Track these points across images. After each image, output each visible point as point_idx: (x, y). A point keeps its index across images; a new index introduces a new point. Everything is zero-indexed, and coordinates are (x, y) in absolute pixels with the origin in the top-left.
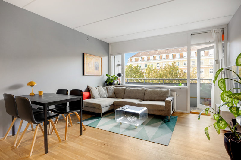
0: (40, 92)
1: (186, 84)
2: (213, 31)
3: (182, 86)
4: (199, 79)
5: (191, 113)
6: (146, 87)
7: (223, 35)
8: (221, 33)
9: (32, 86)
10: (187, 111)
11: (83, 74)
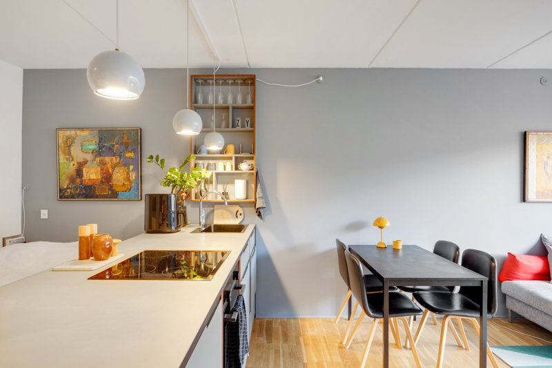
0: (396, 243)
9: (381, 227)
11: (524, 199)
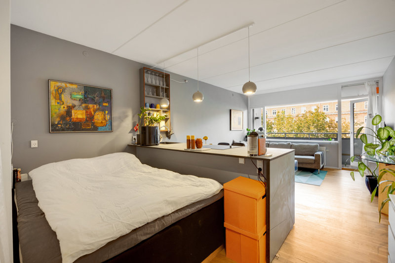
1: (336, 139)
2: (367, 84)
3: (333, 141)
4: (353, 134)
5: (343, 169)
6: (292, 142)
7: (378, 89)
8: (375, 87)
10: (338, 167)
